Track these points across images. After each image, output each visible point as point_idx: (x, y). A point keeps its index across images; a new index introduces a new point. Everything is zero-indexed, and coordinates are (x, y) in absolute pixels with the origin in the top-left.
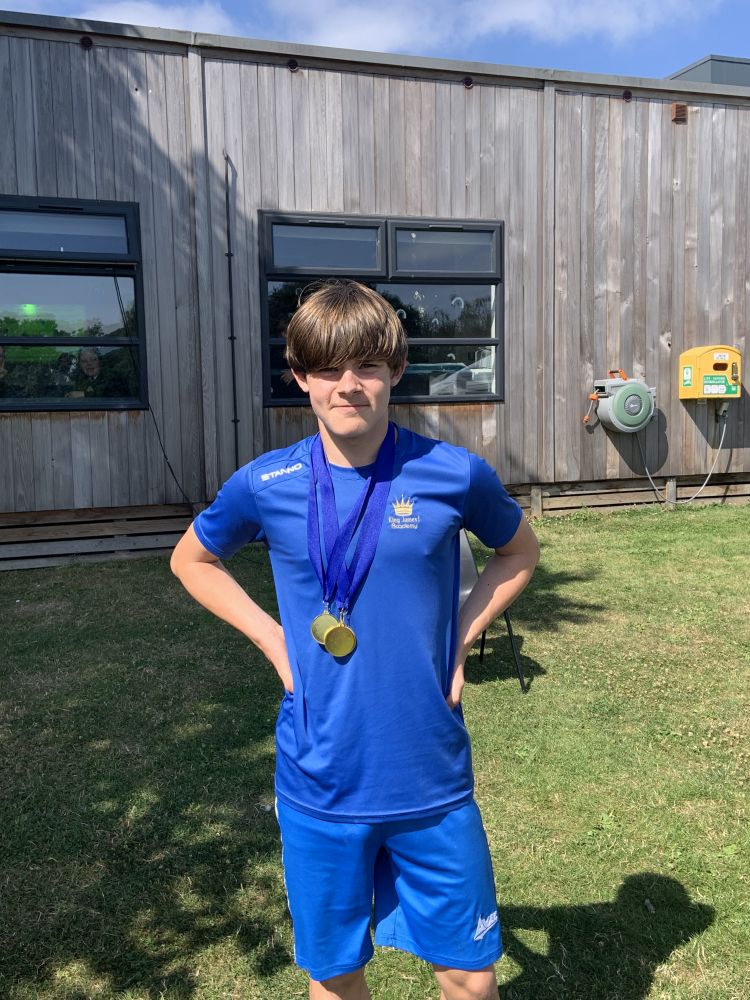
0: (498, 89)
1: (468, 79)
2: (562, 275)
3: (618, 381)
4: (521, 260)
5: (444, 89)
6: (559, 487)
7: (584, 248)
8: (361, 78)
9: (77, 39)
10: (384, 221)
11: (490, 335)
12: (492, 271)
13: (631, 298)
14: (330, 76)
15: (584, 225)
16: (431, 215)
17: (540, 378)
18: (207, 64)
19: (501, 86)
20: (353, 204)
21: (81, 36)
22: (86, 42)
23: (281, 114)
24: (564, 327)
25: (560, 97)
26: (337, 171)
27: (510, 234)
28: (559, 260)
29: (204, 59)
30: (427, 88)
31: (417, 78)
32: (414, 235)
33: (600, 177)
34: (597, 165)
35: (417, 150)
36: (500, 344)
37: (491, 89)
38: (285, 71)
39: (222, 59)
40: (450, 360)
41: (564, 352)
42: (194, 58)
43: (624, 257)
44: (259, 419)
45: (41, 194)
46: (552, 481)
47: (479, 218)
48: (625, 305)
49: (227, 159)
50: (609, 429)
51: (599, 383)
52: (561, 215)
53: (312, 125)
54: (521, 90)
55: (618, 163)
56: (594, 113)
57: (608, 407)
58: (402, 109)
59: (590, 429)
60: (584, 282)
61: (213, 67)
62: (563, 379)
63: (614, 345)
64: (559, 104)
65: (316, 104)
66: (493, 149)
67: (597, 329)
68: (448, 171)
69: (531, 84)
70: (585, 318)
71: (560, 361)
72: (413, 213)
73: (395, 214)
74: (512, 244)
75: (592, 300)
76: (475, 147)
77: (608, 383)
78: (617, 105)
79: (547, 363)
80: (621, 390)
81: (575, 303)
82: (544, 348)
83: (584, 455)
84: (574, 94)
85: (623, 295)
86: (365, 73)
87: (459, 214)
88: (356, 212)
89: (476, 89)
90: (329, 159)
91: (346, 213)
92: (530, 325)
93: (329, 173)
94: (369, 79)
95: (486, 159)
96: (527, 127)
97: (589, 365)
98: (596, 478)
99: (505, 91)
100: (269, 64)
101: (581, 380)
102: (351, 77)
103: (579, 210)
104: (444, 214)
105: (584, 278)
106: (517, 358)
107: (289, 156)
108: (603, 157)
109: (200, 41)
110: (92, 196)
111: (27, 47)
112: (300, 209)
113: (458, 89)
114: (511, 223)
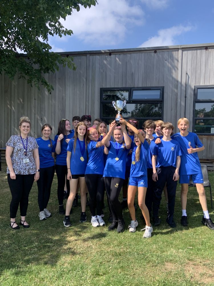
9: (153, 51)
21: (154, 50)
23: (202, 61)
38: (204, 51)
39: (187, 50)
45: (143, 86)
61: (185, 52)
65: (212, 58)
100: (200, 49)
109: (182, 47)
110: (154, 86)
111: (143, 54)
112: (206, 84)
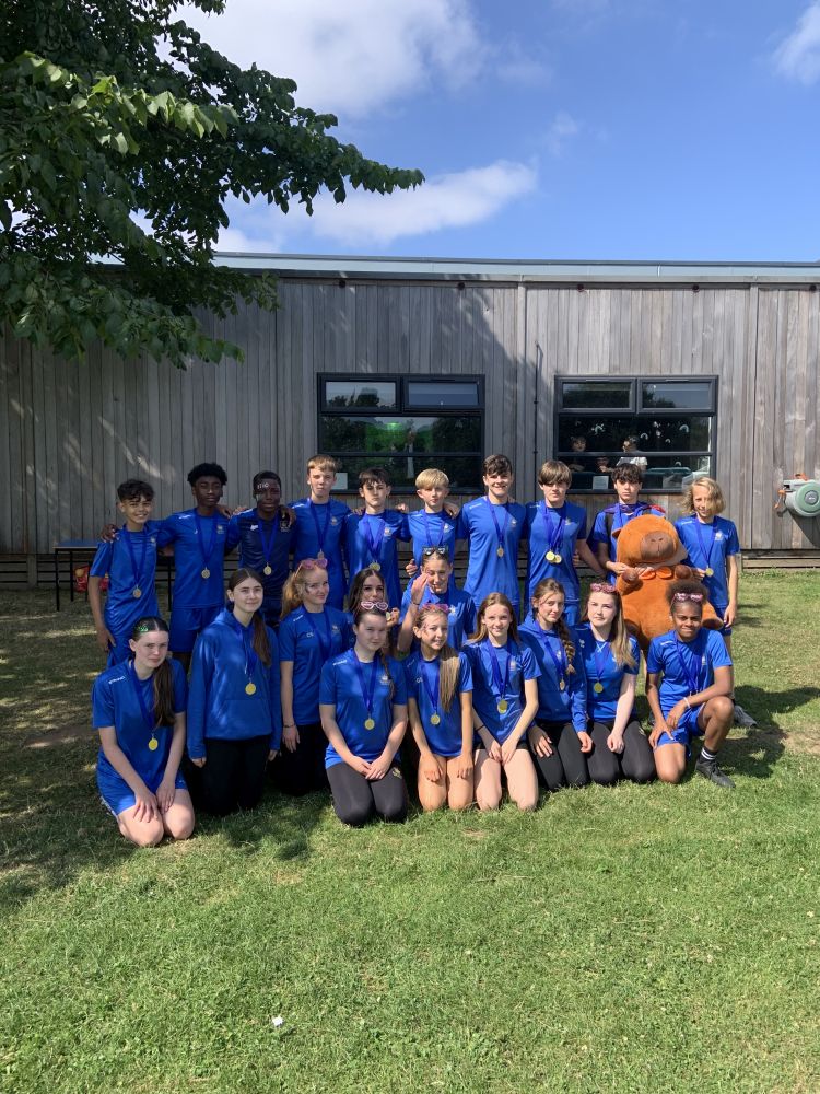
0: (717, 292)
1: (696, 287)
2: (761, 409)
3: (801, 481)
4: (730, 399)
5: (679, 294)
6: (755, 553)
7: (778, 391)
8: (624, 292)
9: (456, 284)
10: (635, 378)
11: (707, 449)
12: (709, 408)
13: (814, 424)
14: (603, 292)
15: (778, 376)
16: (668, 373)
17: (742, 478)
18: (529, 292)
19: (719, 289)
20: (615, 369)
21: (458, 283)
22: (461, 286)
23: (572, 318)
24: (762, 445)
25: (762, 293)
26: (605, 349)
27: (723, 384)
28: (759, 399)
29: (527, 289)
30: (667, 294)
31: (660, 289)
32: (655, 386)
33: (791, 343)
34: (789, 335)
35: (659, 333)
36: (713, 456)
37: (712, 292)
38: (576, 292)
39: (537, 288)
40: (678, 466)
41: (760, 461)
42: (521, 289)
43: (808, 396)
45: (432, 372)
46: (750, 548)
47: (701, 374)
48: (809, 429)
49: (538, 346)
50: (794, 515)
51: (786, 482)
52: (761, 370)
53: (591, 322)
54: (733, 290)
55: (805, 333)
56: (787, 301)
57: (792, 499)
58: (650, 308)
59: (780, 514)
60: (777, 414)
61: (532, 293)
62: (759, 479)
63: (799, 456)
64: (761, 297)
65: (594, 310)
66: (712, 329)
67: (786, 446)
68: (679, 344)
69: (741, 286)
70: (778, 438)
71: (758, 466)
72: (655, 373)
73: (643, 373)
74: (724, 390)
75: (784, 426)
76: (700, 328)
77: (792, 482)
78: (804, 295)
79: (748, 468)
80: (803, 487)
81: (770, 428)
82: (746, 457)
83: (774, 532)
84: (772, 290)
85: (807, 423)
86: (627, 289)
87: (687, 372)
88: (617, 374)
89: (701, 292)
90: (601, 342)
91: (610, 375)
92: (736, 443)
93: (601, 351)
94: (629, 292)
95: (707, 336)
96: (737, 312)
97: (780, 470)
98: (784, 548)
99: (722, 292)
100: (566, 289)
101: (773, 480)
102: (617, 292)
103: (775, 367)
104: (676, 372)
105: (778, 411)
106: (726, 466)
107: (575, 342)
108: (793, 330)
109: (525, 279)
110: (459, 372)
111: (430, 291)
112: (580, 373)
113: (689, 293)
114: (724, 377)
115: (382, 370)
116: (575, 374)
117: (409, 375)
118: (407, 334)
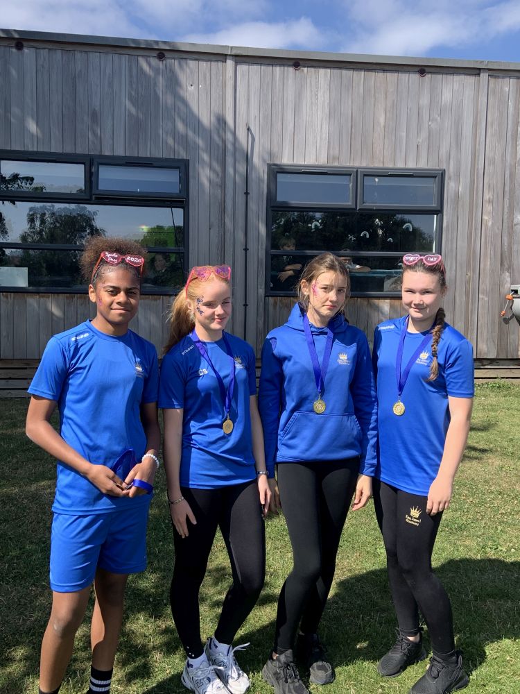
0: (445, 76)
1: (422, 70)
2: (488, 208)
4: (457, 197)
5: (404, 77)
6: (480, 362)
7: (507, 189)
8: (344, 72)
9: (155, 54)
10: (355, 170)
11: (431, 250)
12: (434, 205)
14: (322, 71)
15: (508, 173)
16: (391, 166)
17: (468, 282)
18: (239, 67)
19: (447, 74)
20: (334, 158)
21: (158, 52)
22: (161, 56)
23: (287, 99)
24: (489, 246)
25: (492, 80)
26: (324, 136)
27: (450, 178)
28: (487, 197)
29: (237, 63)
30: (391, 77)
31: (384, 71)
32: (377, 180)
35: (382, 120)
37: (440, 77)
38: (291, 70)
39: (248, 63)
41: (487, 264)
42: (230, 63)
44: (262, 304)
45: (128, 155)
47: (426, 167)
51: (513, 287)
52: (489, 165)
53: (308, 105)
54: (462, 77)
56: (519, 91)
58: (373, 92)
59: (506, 321)
60: (505, 213)
61: (242, 68)
62: (486, 284)
64: (492, 85)
65: (311, 91)
66: (439, 118)
67: (514, 248)
68: (404, 134)
69: (471, 72)
70: (506, 239)
71: (484, 270)
72: (377, 164)
73: (364, 165)
74: (450, 186)
75: (512, 226)
76: (426, 117)
79: (474, 271)
81: (498, 228)
82: (473, 260)
83: (500, 339)
84: (503, 77)
86: (347, 69)
87: (411, 165)
88: (336, 164)
89: (428, 77)
90: (319, 128)
91: (329, 165)
92: (462, 244)
93: (319, 138)
94: (350, 73)
95: (433, 126)
96: (466, 102)
97: (507, 274)
98: (510, 357)
99: (450, 77)
100: (280, 65)
101: (500, 284)
102: (337, 71)
103: (504, 161)
104: (400, 165)
105: (506, 210)
106: (451, 267)
107: (291, 125)
109: (233, 53)
110: (160, 156)
111: (125, 59)
112: (296, 162)
113: (415, 77)
114: (450, 172)
115: (68, 149)
116: (291, 162)
117: (101, 156)
118: (97, 108)
